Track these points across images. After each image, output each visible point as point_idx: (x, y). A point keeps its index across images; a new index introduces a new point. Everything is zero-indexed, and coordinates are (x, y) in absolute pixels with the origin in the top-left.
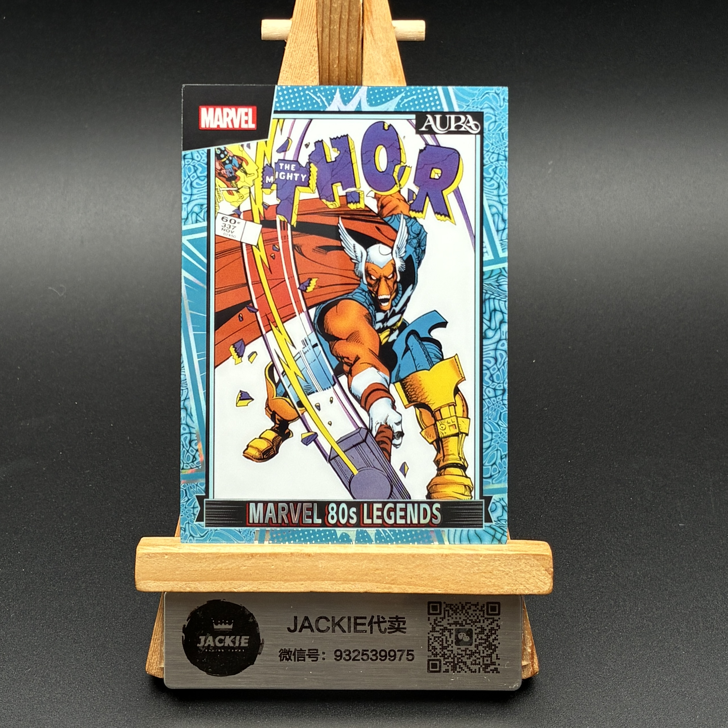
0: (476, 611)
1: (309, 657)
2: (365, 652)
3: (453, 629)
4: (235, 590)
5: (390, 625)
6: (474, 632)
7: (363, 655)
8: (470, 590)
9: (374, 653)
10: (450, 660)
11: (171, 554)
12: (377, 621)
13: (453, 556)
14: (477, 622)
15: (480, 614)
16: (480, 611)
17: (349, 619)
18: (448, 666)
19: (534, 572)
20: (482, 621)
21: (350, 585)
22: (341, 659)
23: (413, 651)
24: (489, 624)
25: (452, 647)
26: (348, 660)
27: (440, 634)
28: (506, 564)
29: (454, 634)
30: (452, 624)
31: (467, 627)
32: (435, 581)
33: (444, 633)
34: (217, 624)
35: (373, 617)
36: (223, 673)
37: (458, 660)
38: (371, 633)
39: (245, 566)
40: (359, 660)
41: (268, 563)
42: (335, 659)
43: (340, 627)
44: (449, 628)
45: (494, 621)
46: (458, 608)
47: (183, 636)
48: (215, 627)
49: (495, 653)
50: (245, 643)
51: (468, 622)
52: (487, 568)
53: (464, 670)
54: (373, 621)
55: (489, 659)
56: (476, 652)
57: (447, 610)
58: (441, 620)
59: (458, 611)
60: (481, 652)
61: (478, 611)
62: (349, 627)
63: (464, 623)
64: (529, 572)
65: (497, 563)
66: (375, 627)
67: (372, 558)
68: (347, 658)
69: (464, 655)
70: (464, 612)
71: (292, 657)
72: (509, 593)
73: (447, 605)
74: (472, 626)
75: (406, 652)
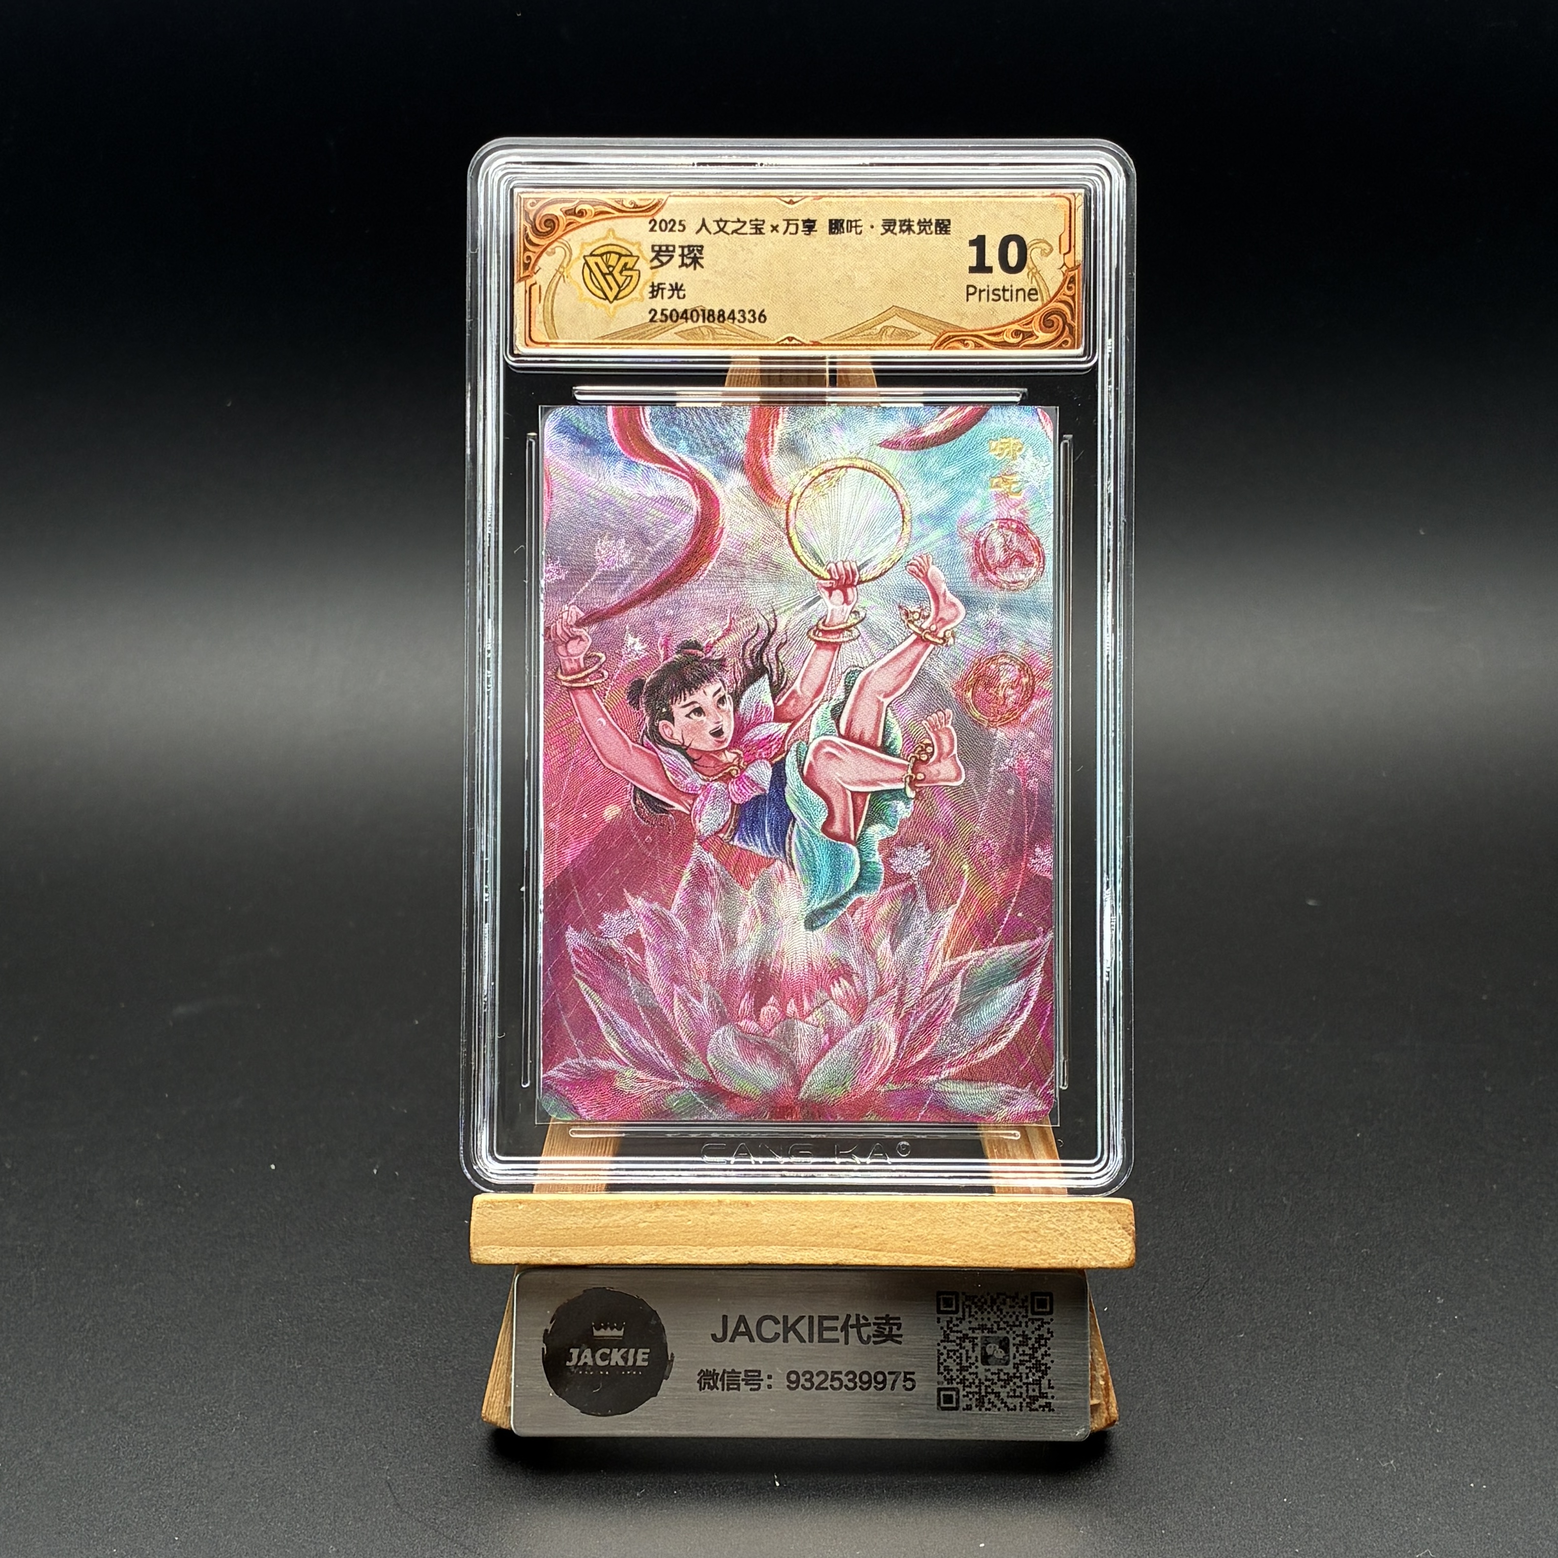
0: (1014, 1307)
1: (747, 1384)
2: (836, 1376)
3: (977, 1338)
4: (629, 1261)
5: (876, 1331)
6: (1011, 1341)
7: (833, 1380)
8: (1003, 1261)
9: (851, 1376)
10: (974, 1389)
12: (855, 1323)
13: (975, 1206)
14: (1017, 1326)
15: (1020, 1313)
16: (1020, 1307)
17: (811, 1318)
18: (971, 1399)
19: (1105, 1233)
20: (1023, 1325)
21: (813, 1252)
22: (797, 1387)
23: (913, 1373)
24: (1036, 1329)
25: (977, 1367)
26: (808, 1389)
27: (957, 1345)
28: (1059, 1218)
29: (979, 1346)
30: (976, 1329)
31: (1001, 1334)
32: (947, 1245)
33: (963, 1345)
34: (598, 1329)
35: (849, 1317)
36: (606, 1411)
37: (986, 1389)
38: (847, 1343)
39: (645, 1222)
40: (827, 1388)
41: (682, 1216)
42: (788, 1386)
43: (797, 1333)
44: (971, 1335)
45: (1043, 1323)
46: (985, 1302)
47: (543, 1348)
48: (596, 1333)
49: (1048, 1377)
50: (644, 1360)
51: (1002, 1325)
52: (1030, 1225)
53: (995, 1406)
54: (850, 1323)
55: (1036, 1387)
56: (1015, 1376)
57: (967, 1305)
58: (957, 1322)
59: (985, 1307)
60: (1024, 1376)
61: (1017, 1306)
62: (811, 1334)
63: (995, 1326)
64: (1096, 1231)
65: (1046, 1216)
66: (853, 1332)
68: (808, 1385)
69: (996, 1381)
70: (995, 1308)
71: (719, 1384)
72: (1065, 1266)
73: (968, 1298)
74: (1008, 1332)
75: (902, 1374)
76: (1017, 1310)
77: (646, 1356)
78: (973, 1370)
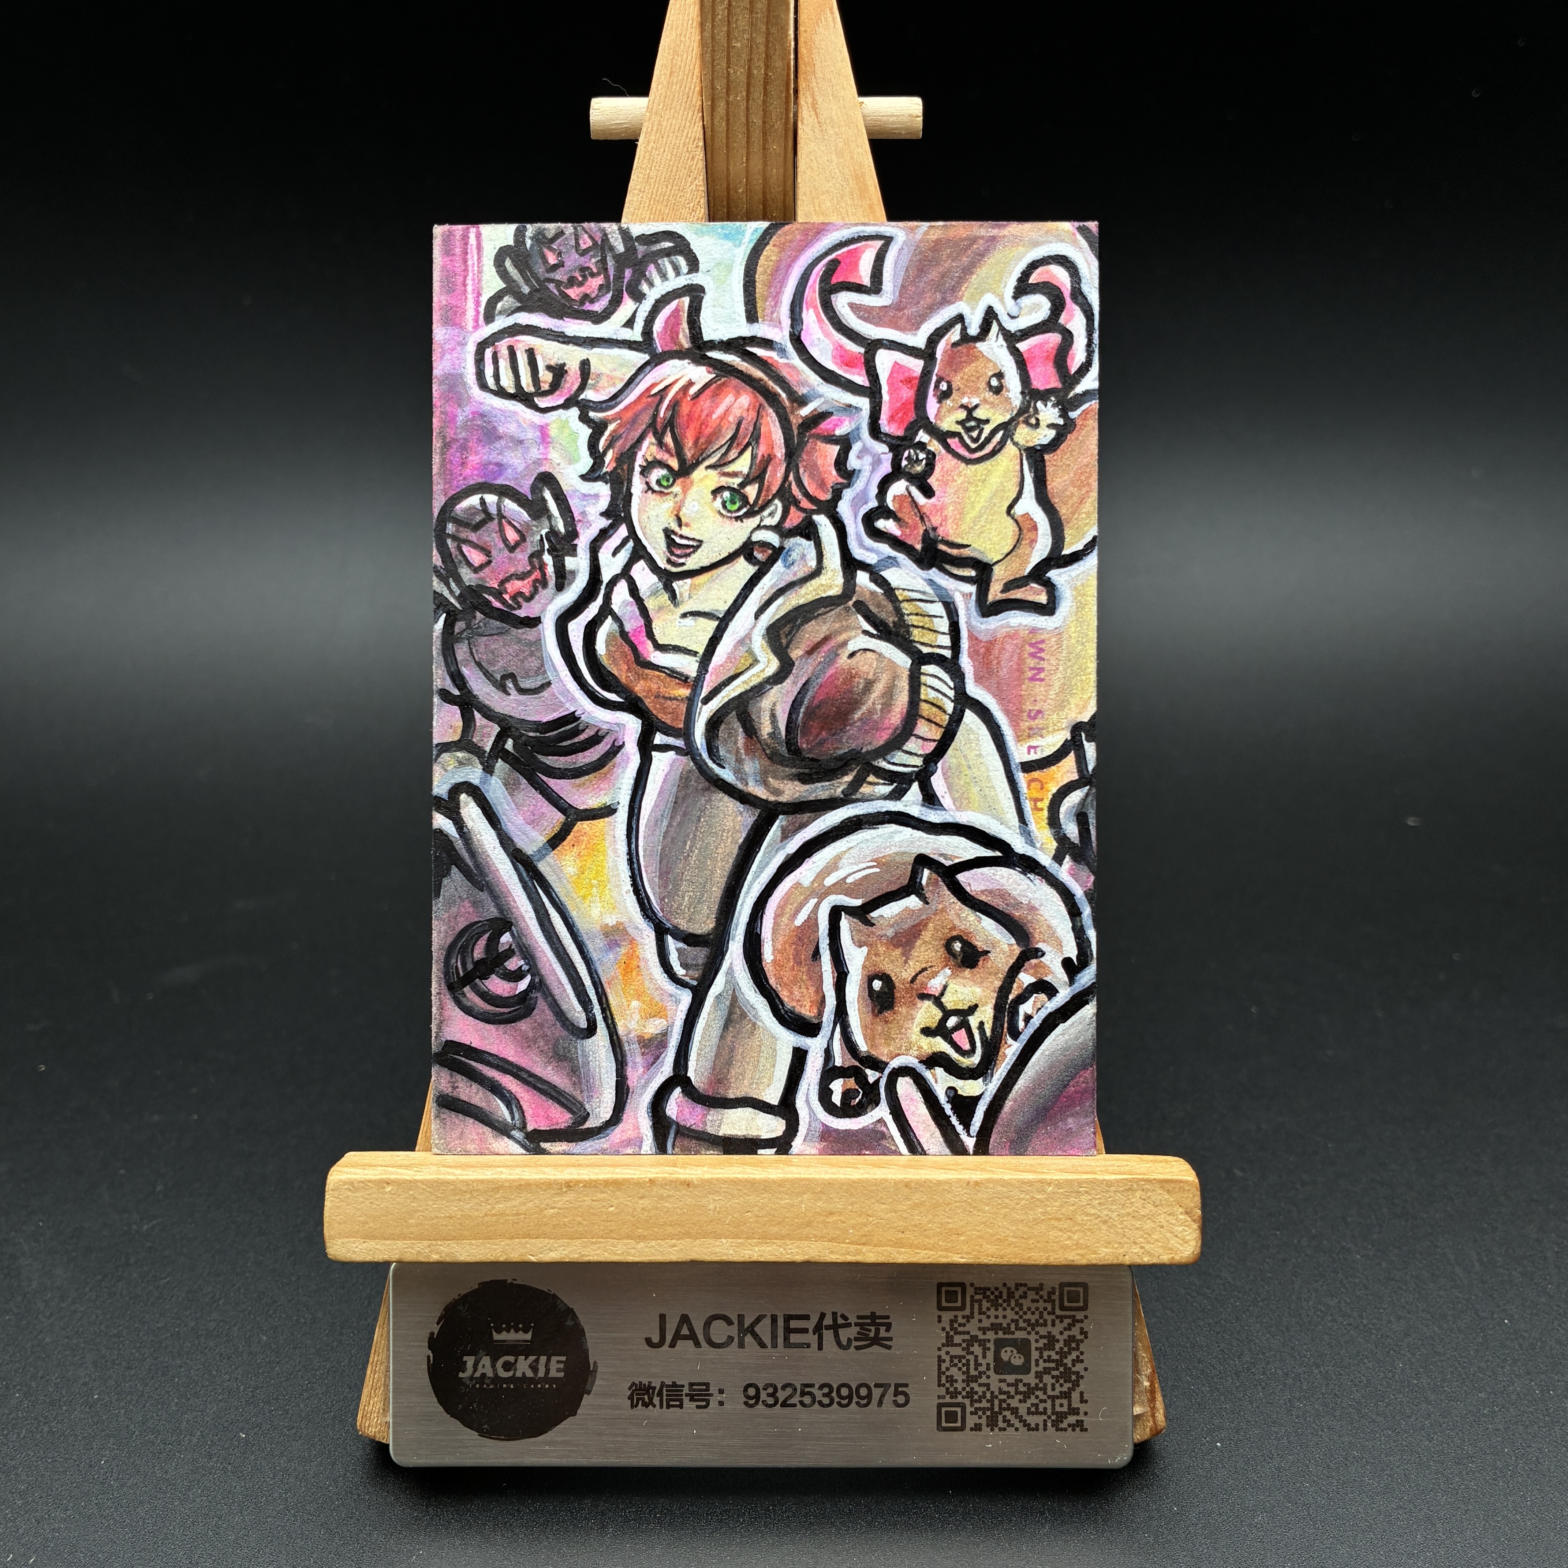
0: (1037, 1301)
1: (692, 1399)
2: (807, 1390)
3: (989, 1341)
4: (533, 1259)
5: (858, 1333)
6: (1034, 1345)
7: (803, 1394)
8: (1026, 1256)
9: (826, 1390)
10: (984, 1404)
11: (398, 1183)
12: (831, 1323)
13: (991, 1185)
14: (1041, 1325)
15: (1045, 1309)
16: (1045, 1301)
17: (774, 1319)
18: (980, 1417)
19: (1162, 1219)
20: (1049, 1323)
21: (775, 1247)
22: (757, 1403)
23: (906, 1385)
24: (1065, 1329)
25: (988, 1377)
26: (771, 1406)
27: (963, 1349)
28: (1102, 1201)
29: (992, 1350)
30: (989, 1329)
31: (1020, 1335)
32: (954, 1237)
33: (972, 1349)
34: (499, 1332)
35: (823, 1316)
36: (512, 1434)
37: (1000, 1405)
38: (820, 1347)
39: (552, 1208)
40: (794, 1405)
41: (603, 1200)
42: (746, 1403)
43: (755, 1336)
44: (981, 1337)
45: (1075, 1321)
46: (1001, 1297)
47: (429, 1357)
48: (496, 1337)
49: (1078, 1390)
50: (558, 1370)
51: (1022, 1324)
52: (1064, 1210)
53: (1013, 1426)
54: (825, 1323)
55: (1065, 1402)
56: (1037, 1388)
57: (977, 1301)
58: (964, 1321)
59: (1000, 1301)
60: (1049, 1387)
61: (1041, 1301)
62: (774, 1337)
63: (1013, 1326)
64: (1151, 1217)
65: (1085, 1198)
66: (828, 1335)
67: (819, 1189)
68: (771, 1401)
69: (1013, 1393)
70: (1013, 1303)
71: (656, 1400)
72: (1110, 1262)
73: (978, 1290)
74: (1029, 1333)
75: (892, 1388)
76: (1041, 1304)
77: (562, 1366)
78: (984, 1380)
